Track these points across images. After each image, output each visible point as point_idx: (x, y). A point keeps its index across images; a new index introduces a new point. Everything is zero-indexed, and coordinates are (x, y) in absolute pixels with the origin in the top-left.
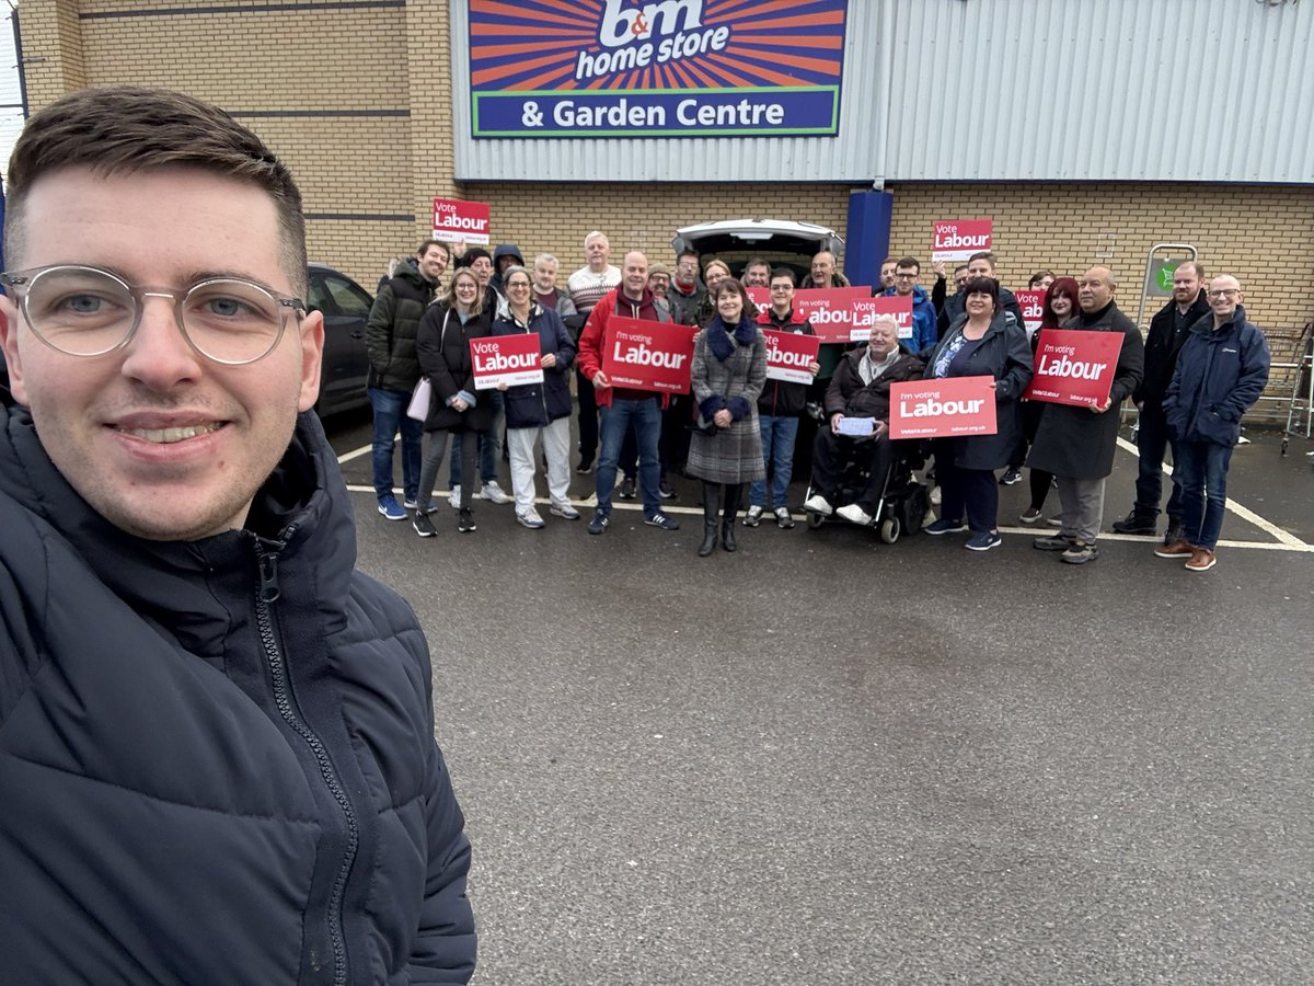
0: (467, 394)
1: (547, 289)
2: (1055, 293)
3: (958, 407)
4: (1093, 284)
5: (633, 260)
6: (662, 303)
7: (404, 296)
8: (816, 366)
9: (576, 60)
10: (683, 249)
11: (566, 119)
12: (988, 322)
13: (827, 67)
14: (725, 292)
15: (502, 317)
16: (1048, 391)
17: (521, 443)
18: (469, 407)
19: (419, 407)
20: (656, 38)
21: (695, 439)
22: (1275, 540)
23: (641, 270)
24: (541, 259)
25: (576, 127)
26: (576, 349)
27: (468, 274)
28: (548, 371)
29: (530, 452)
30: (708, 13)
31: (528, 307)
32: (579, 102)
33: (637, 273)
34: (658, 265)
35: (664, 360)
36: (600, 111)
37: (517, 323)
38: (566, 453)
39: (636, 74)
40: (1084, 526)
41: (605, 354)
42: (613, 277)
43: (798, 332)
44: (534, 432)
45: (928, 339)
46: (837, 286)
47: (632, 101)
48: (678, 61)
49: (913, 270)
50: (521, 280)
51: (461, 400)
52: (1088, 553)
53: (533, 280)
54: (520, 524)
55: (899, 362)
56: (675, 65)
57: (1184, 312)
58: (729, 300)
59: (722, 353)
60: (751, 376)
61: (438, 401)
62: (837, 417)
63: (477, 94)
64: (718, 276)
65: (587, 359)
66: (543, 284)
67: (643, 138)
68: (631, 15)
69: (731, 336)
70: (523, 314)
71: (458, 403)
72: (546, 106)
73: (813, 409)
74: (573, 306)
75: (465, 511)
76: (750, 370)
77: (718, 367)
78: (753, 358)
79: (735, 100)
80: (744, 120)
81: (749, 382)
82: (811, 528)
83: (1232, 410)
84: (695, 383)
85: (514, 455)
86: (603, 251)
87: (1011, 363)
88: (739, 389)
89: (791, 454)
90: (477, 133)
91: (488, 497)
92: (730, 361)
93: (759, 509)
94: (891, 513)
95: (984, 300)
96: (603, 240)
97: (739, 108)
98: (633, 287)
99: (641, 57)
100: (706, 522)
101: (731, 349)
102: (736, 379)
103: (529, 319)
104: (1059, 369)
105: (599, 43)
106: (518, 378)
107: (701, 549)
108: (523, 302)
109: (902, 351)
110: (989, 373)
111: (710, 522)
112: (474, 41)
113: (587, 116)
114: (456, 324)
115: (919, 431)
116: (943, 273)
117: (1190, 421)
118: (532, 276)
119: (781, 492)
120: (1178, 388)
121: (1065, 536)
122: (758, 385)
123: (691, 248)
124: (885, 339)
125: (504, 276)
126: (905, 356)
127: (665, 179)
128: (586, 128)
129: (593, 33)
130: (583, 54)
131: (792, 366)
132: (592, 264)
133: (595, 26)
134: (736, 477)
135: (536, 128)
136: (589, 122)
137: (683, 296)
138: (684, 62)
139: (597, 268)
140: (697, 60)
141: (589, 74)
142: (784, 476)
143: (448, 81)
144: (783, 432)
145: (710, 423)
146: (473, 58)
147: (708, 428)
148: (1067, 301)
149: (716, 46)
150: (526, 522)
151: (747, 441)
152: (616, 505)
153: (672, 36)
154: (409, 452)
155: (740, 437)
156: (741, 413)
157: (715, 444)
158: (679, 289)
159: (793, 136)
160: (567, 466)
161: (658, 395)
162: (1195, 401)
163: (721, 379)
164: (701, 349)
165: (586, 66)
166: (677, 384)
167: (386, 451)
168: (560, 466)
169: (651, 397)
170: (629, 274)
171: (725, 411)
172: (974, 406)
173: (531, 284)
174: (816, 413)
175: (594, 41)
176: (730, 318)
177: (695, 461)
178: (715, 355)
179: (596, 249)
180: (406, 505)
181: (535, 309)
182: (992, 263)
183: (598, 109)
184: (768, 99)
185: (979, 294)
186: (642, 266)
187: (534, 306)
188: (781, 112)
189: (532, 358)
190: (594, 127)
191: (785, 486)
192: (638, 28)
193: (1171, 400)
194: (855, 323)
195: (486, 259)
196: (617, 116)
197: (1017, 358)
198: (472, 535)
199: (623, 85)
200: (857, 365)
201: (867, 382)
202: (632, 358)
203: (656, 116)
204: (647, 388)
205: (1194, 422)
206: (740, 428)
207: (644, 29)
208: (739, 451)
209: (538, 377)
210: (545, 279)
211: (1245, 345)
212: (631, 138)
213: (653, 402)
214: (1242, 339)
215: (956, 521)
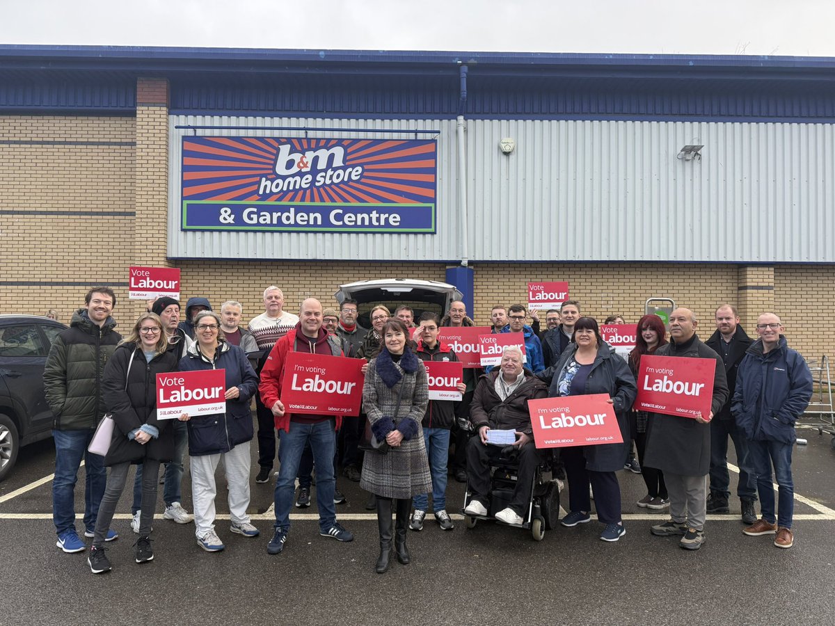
0: (150, 427)
1: (232, 327)
2: (644, 326)
3: (587, 420)
4: (680, 319)
5: (308, 306)
6: (335, 340)
7: (75, 342)
8: (463, 386)
9: (259, 183)
10: (344, 299)
11: (252, 219)
12: (595, 351)
13: (427, 192)
14: (390, 331)
15: (189, 354)
16: (655, 404)
17: (202, 469)
18: (152, 438)
19: (101, 443)
20: (314, 171)
21: (368, 459)
22: (816, 512)
23: (316, 314)
24: (227, 305)
25: (258, 224)
26: (258, 380)
27: (152, 319)
28: (231, 403)
29: (211, 477)
30: (348, 158)
31: (216, 345)
32: (261, 209)
33: (313, 317)
34: (329, 309)
35: (337, 387)
36: (275, 215)
37: (203, 359)
38: (246, 475)
39: (301, 193)
40: (694, 515)
41: (283, 383)
42: (289, 320)
43: (446, 359)
44: (216, 458)
45: (538, 363)
46: (465, 325)
47: (298, 210)
48: (329, 186)
49: (522, 313)
50: (211, 322)
51: (143, 433)
52: (699, 539)
53: (221, 322)
54: (199, 547)
55: (525, 383)
56: (327, 188)
57: (728, 341)
58: (394, 338)
59: (390, 380)
60: (416, 399)
61: (120, 436)
62: (484, 429)
63: (186, 202)
64: (381, 317)
65: (267, 389)
66: (229, 323)
67: (307, 232)
68: (297, 157)
69: (397, 365)
70: (210, 351)
71: (140, 436)
72: (237, 211)
73: (464, 423)
74: (254, 342)
75: (143, 541)
76: (414, 395)
77: (387, 392)
78: (417, 384)
79: (369, 211)
80: (375, 223)
81: (414, 404)
82: (469, 529)
83: (789, 416)
84: (367, 407)
85: (196, 480)
86: (279, 301)
87: (619, 383)
88: (406, 410)
89: (446, 462)
90: (185, 226)
91: (171, 517)
92: (398, 387)
93: (422, 512)
94: (539, 513)
95: (589, 335)
96: (279, 292)
97: (371, 215)
98: (310, 328)
99: (305, 182)
100: (381, 537)
101: (398, 377)
102: (403, 402)
103: (215, 355)
104: (661, 386)
105: (275, 173)
106: (201, 410)
107: (377, 566)
108: (210, 341)
109: (526, 374)
110: (604, 391)
111: (385, 537)
112: (185, 168)
113: (266, 218)
114: (140, 363)
115: (559, 441)
116: (537, 317)
117: (756, 424)
118: (220, 319)
119: (440, 497)
120: (742, 397)
121: (676, 523)
122: (423, 407)
123: (350, 298)
124: (515, 364)
125: (194, 319)
126: (530, 378)
127: (322, 258)
128: (266, 225)
129: (271, 167)
130: (264, 179)
131: (444, 388)
132: (269, 311)
133: (272, 162)
134: (407, 493)
135: (229, 224)
136: (268, 221)
137: (346, 334)
138: (333, 186)
139: (273, 313)
140: (341, 185)
141: (268, 191)
142: (442, 482)
143: (165, 193)
144: (438, 443)
145: (382, 443)
146: (184, 179)
147: (380, 447)
148: (653, 333)
149: (354, 178)
150: (206, 545)
151: (416, 458)
152: (292, 517)
153: (325, 171)
154: (91, 482)
155: (409, 455)
156: (409, 434)
157: (387, 462)
158: (343, 329)
159: (407, 233)
160: (248, 487)
161: (333, 418)
162: (758, 408)
163: (390, 402)
164: (371, 376)
165: (266, 186)
166: (348, 408)
167: (67, 485)
168: (240, 487)
169: (327, 419)
170: (306, 317)
171: (396, 431)
172: (600, 419)
173: (219, 326)
174: (466, 426)
175: (271, 172)
176: (396, 351)
177: (368, 476)
178: (384, 381)
179: (274, 299)
180: (86, 534)
181: (222, 346)
182: (579, 308)
183: (274, 214)
184: (390, 211)
185: (585, 330)
186: (317, 310)
187: (221, 344)
188: (398, 219)
189: (216, 392)
190: (271, 224)
191: (444, 491)
192: (301, 165)
193: (738, 407)
194: (483, 353)
195: (174, 306)
196: (288, 218)
197: (624, 378)
198: (149, 567)
199: (292, 199)
200: (493, 385)
201: (503, 398)
202: (308, 387)
203: (315, 219)
204: (322, 412)
205: (760, 424)
206: (409, 446)
207: (305, 166)
208: (409, 466)
209: (221, 408)
210: (231, 320)
211: (791, 365)
212: (298, 232)
213: (329, 424)
214: (788, 360)
215: (584, 513)
